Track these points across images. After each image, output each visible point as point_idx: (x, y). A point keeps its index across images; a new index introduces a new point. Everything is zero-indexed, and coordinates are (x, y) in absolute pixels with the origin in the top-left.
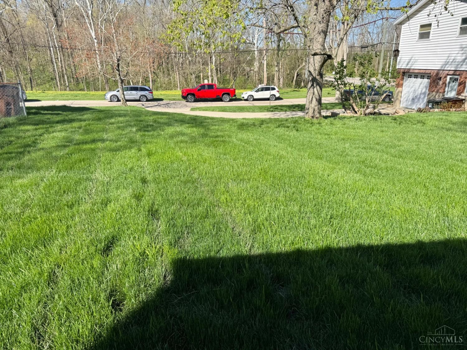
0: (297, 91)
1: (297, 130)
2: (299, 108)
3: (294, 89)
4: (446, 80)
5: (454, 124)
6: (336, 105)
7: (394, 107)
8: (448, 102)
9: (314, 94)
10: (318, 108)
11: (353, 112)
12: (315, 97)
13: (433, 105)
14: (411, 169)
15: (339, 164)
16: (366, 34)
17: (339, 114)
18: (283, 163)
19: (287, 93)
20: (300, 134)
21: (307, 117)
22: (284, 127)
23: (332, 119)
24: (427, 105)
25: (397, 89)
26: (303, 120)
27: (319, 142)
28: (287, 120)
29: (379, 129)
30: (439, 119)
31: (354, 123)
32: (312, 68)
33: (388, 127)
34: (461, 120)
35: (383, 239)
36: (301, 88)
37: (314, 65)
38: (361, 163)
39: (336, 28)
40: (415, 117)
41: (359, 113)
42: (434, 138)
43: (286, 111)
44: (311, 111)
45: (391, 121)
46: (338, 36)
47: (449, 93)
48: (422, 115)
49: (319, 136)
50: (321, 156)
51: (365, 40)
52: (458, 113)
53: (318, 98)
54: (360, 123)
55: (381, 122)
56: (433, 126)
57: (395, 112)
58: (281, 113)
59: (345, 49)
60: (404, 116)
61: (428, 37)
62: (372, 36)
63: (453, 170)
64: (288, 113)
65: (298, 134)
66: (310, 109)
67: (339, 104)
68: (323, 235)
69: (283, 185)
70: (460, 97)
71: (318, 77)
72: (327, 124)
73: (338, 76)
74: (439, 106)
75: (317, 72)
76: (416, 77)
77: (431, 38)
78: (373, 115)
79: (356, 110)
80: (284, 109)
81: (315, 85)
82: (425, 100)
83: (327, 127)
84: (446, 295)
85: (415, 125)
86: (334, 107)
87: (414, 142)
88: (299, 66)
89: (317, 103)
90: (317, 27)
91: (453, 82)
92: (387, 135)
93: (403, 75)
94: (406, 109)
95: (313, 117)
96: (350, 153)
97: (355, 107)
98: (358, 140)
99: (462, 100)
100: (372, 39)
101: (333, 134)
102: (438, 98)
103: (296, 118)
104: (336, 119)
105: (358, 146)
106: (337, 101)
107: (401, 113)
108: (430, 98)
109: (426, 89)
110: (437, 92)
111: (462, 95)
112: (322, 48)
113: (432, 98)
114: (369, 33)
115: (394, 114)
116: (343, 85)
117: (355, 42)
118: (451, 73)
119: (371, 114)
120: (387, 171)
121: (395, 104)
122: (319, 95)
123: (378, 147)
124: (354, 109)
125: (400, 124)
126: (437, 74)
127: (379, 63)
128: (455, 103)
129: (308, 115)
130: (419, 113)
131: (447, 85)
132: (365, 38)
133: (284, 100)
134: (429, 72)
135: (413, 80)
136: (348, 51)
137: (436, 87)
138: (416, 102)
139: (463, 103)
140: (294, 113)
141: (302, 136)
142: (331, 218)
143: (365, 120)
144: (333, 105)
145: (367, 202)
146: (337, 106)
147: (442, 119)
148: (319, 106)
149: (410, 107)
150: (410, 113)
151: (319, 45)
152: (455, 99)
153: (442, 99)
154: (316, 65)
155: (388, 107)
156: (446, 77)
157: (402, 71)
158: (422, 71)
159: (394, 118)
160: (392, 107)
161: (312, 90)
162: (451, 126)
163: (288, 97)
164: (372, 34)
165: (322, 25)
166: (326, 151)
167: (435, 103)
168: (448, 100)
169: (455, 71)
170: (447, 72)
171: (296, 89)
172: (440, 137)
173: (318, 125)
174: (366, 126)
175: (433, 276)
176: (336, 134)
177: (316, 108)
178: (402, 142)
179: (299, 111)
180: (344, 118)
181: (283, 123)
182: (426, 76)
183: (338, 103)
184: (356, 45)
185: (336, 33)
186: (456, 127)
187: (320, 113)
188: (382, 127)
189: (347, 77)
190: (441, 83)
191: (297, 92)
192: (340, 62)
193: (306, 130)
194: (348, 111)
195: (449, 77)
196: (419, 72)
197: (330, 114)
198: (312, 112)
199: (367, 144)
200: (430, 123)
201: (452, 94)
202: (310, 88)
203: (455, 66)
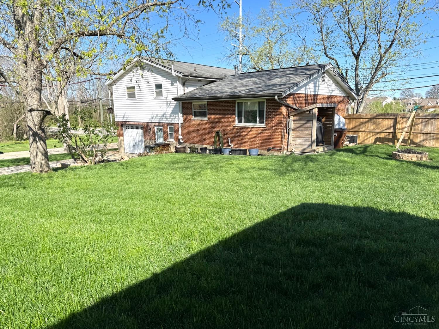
0: (20, 143)
1: (25, 188)
2: (25, 162)
3: (15, 142)
4: (154, 130)
5: (166, 164)
6: (65, 156)
7: (120, 153)
8: (159, 147)
9: (37, 148)
10: (46, 162)
11: (83, 161)
12: (39, 151)
13: (149, 150)
14: (139, 209)
15: (75, 218)
16: (84, 90)
17: (69, 165)
18: (9, 230)
19: (7, 146)
20: (29, 192)
21: (34, 172)
22: (8, 186)
23: (63, 171)
24: (145, 150)
25: (119, 138)
26: (30, 175)
27: (51, 197)
28: (10, 178)
29: (109, 176)
30: (156, 160)
31: (85, 173)
32: (31, 123)
33: (116, 173)
34: (170, 160)
35: (124, 284)
36: (24, 140)
37: (33, 120)
38: (97, 212)
39: (52, 84)
40: (137, 161)
41: (89, 162)
42: (154, 178)
43: (8, 166)
44: (38, 166)
45: (119, 166)
46: (55, 91)
47: (158, 140)
48: (142, 159)
49: (51, 191)
50: (55, 213)
51: (83, 95)
52: (168, 155)
53: (43, 152)
54: (91, 171)
55: (110, 169)
56: (152, 167)
57: (121, 158)
58: (3, 169)
59: (65, 104)
60: (128, 161)
61: (135, 97)
62: (89, 92)
63: (170, 203)
64: (12, 168)
65: (26, 192)
66: (36, 163)
67: (69, 154)
68: (65, 302)
69: (11, 258)
70: (166, 142)
71: (39, 132)
72: (58, 177)
73: (62, 129)
74: (154, 150)
75: (37, 127)
76: (132, 127)
77: (136, 97)
78: (103, 163)
79: (86, 159)
80: (6, 164)
81: (37, 140)
82: (143, 146)
83: (58, 180)
84: (180, 315)
85: (139, 168)
86: (63, 157)
87: (139, 183)
88: (18, 118)
89: (43, 157)
90: (29, 84)
91: (160, 131)
92: (117, 181)
93: (122, 127)
94: (130, 154)
95: (41, 171)
96: (85, 204)
97: (84, 157)
98: (91, 189)
99: (169, 144)
100: (90, 95)
101: (66, 186)
102: (152, 144)
103: (21, 173)
104: (66, 170)
105: (91, 195)
106: (66, 152)
107: (127, 159)
108: (146, 144)
109: (142, 137)
110: (150, 139)
111: (167, 140)
112: (39, 104)
113: (147, 144)
114: (87, 89)
115: (121, 160)
116: (68, 137)
117: (74, 96)
118: (157, 124)
119: (100, 162)
120: (121, 215)
121: (121, 151)
122: (44, 149)
123: (110, 193)
124: (83, 159)
125: (126, 169)
126: (148, 125)
127: (100, 115)
128: (164, 147)
129: (35, 169)
130: (140, 158)
131: (156, 134)
132: (83, 93)
133: (5, 153)
134: (141, 123)
135: (130, 130)
136: (68, 105)
137: (149, 135)
138: (137, 148)
139: (170, 147)
140: (19, 167)
141: (31, 194)
142: (72, 280)
143: (95, 168)
144: (63, 155)
145: (105, 251)
146: (67, 156)
147: (157, 161)
148: (46, 159)
149: (133, 153)
150: (133, 157)
151: (35, 101)
152: (163, 144)
153: (155, 144)
154: (35, 120)
155: (115, 153)
156: (154, 128)
157: (120, 123)
158: (136, 123)
159: (121, 164)
160: (118, 153)
161: (36, 144)
162: (164, 165)
163: (10, 150)
164: (89, 91)
165: (35, 81)
166: (60, 207)
167: (150, 148)
168: (159, 145)
169: (159, 123)
170: (154, 124)
171: (18, 142)
172: (158, 176)
173: (48, 179)
174: (97, 174)
175: (168, 303)
176: (68, 186)
177: (44, 162)
178: (130, 185)
179: (26, 164)
180: (75, 168)
181: (5, 181)
182: (140, 127)
183: (67, 154)
184: (76, 99)
185: (53, 88)
186: (167, 166)
187: (48, 167)
188: (111, 173)
189: (71, 130)
190: (151, 132)
191: (20, 145)
192: (61, 117)
193: (34, 186)
194: (78, 162)
195: (156, 128)
196: (133, 124)
197: (60, 166)
198: (40, 166)
199: (100, 192)
200: (149, 165)
201: (160, 141)
202: (32, 142)
203: (159, 119)
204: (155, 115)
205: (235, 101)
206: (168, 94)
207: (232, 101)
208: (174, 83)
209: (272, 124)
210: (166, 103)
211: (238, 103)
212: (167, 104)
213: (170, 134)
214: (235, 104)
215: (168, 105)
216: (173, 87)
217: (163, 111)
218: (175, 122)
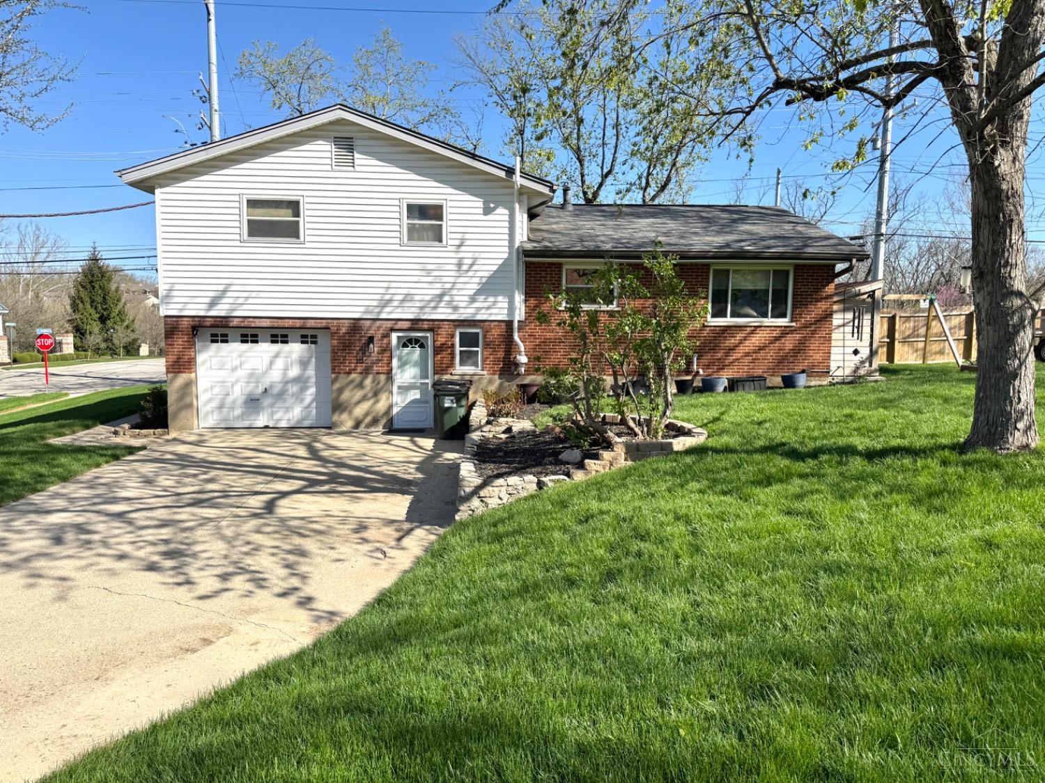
4: (389, 343)
25: (175, 377)
61: (296, 235)
76: (251, 338)
77: (304, 238)
93: (194, 336)
110: (366, 372)
111: (451, 372)
118: (403, 325)
121: (179, 423)
126: (356, 329)
135: (232, 347)
137: (360, 361)
138: (271, 407)
149: (245, 425)
156: (386, 336)
157: (187, 321)
169: (415, 321)
170: (389, 324)
182: (296, 336)
190: (375, 349)
195: (396, 336)
203: (417, 310)
204: (400, 297)
205: (708, 265)
206: (467, 236)
207: (703, 265)
208: (494, 209)
209: (808, 318)
210: (455, 261)
211: (716, 271)
212: (460, 265)
213: (461, 352)
214: (709, 272)
215: (465, 267)
216: (489, 217)
217: (438, 286)
218: (493, 318)
